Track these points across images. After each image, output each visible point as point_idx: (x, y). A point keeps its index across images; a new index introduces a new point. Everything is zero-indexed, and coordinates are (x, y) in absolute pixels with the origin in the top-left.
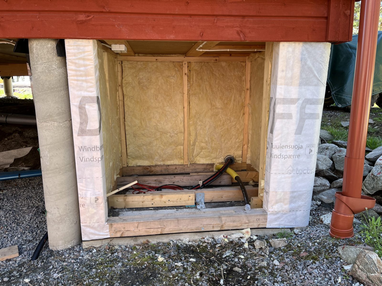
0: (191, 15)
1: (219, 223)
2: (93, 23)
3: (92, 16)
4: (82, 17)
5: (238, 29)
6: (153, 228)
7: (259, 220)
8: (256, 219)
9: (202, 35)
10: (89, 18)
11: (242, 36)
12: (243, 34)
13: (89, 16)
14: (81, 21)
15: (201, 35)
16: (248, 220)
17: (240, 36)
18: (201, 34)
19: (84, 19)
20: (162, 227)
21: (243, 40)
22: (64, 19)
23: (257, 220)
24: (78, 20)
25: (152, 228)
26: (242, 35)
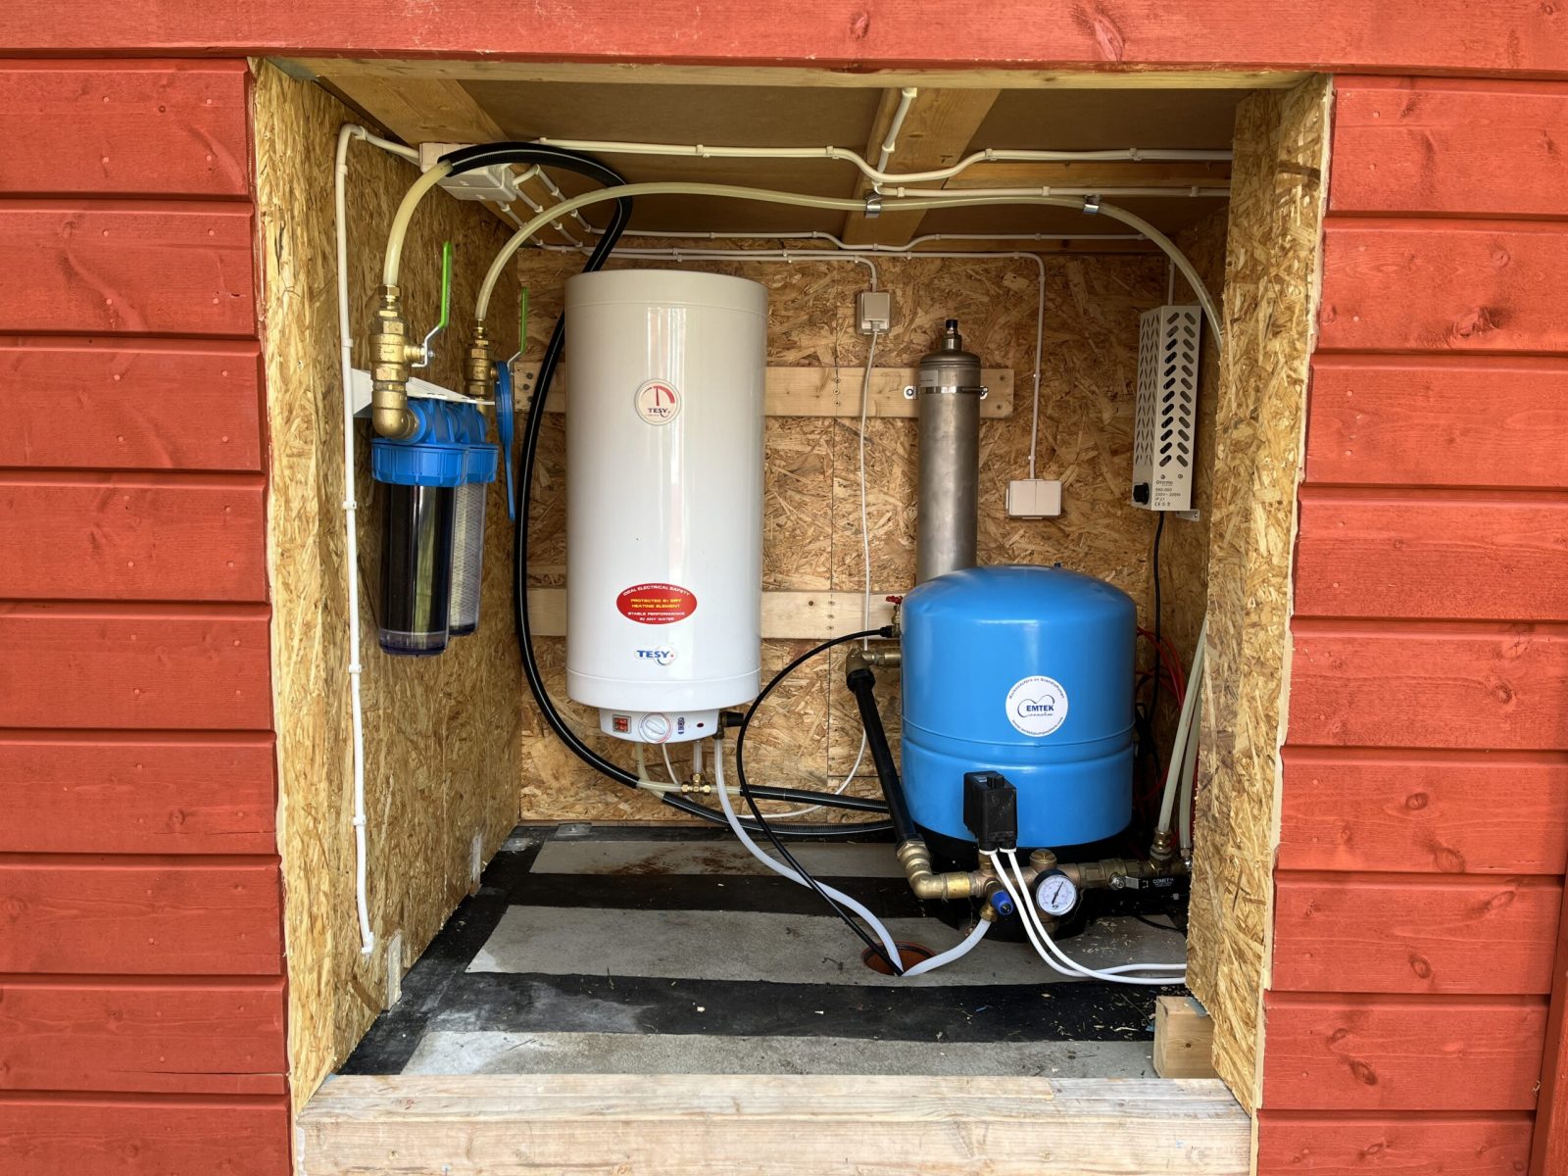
1: (956, 1160)
6: (559, 1160)
7: (1203, 1155)
8: (1182, 1152)
9: (866, 29)
11: (1102, 37)
12: (1113, 21)
15: (860, 32)
16: (1135, 1155)
17: (1092, 33)
18: (860, 24)
20: (614, 1158)
21: (1113, 58)
23: (1188, 1157)
25: (551, 1160)
26: (1106, 30)
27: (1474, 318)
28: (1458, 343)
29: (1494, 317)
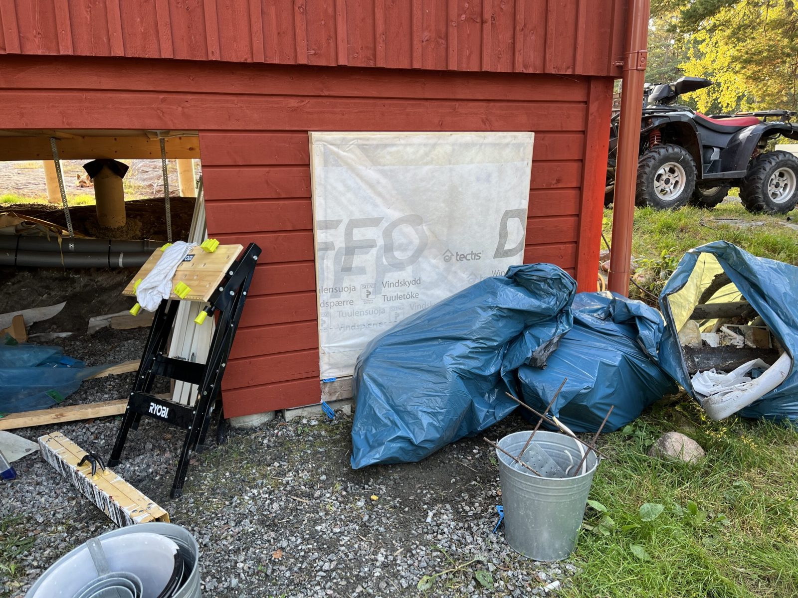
0: (427, 99)
2: (307, 110)
3: (307, 101)
4: (293, 103)
5: (484, 116)
10: (303, 104)
13: (303, 101)
14: (293, 107)
18: (441, 123)
19: (296, 105)
22: (270, 105)
24: (289, 106)
27: (555, 181)
28: (552, 187)
29: (558, 181)
